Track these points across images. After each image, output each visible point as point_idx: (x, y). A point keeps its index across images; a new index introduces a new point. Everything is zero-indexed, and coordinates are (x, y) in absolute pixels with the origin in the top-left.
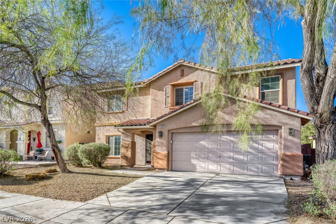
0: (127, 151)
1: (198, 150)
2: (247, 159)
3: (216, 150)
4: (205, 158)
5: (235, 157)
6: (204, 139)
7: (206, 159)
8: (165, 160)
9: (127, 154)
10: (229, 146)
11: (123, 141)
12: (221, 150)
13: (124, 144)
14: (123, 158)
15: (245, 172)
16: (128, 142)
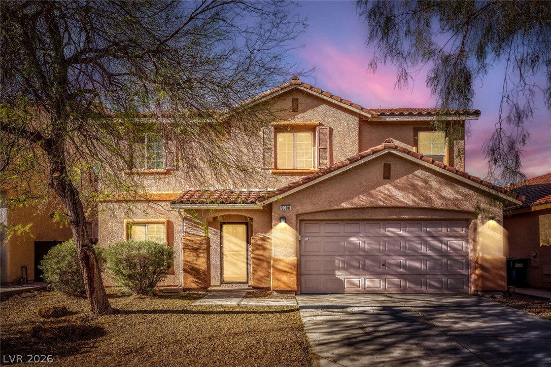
0: (198, 256)
1: (347, 253)
2: (425, 268)
3: (377, 254)
4: (359, 268)
5: (407, 264)
6: (357, 233)
7: (362, 269)
8: (292, 274)
9: (199, 263)
10: (398, 246)
11: (186, 236)
12: (386, 252)
13: (190, 243)
14: (188, 272)
15: (423, 288)
16: (199, 238)
